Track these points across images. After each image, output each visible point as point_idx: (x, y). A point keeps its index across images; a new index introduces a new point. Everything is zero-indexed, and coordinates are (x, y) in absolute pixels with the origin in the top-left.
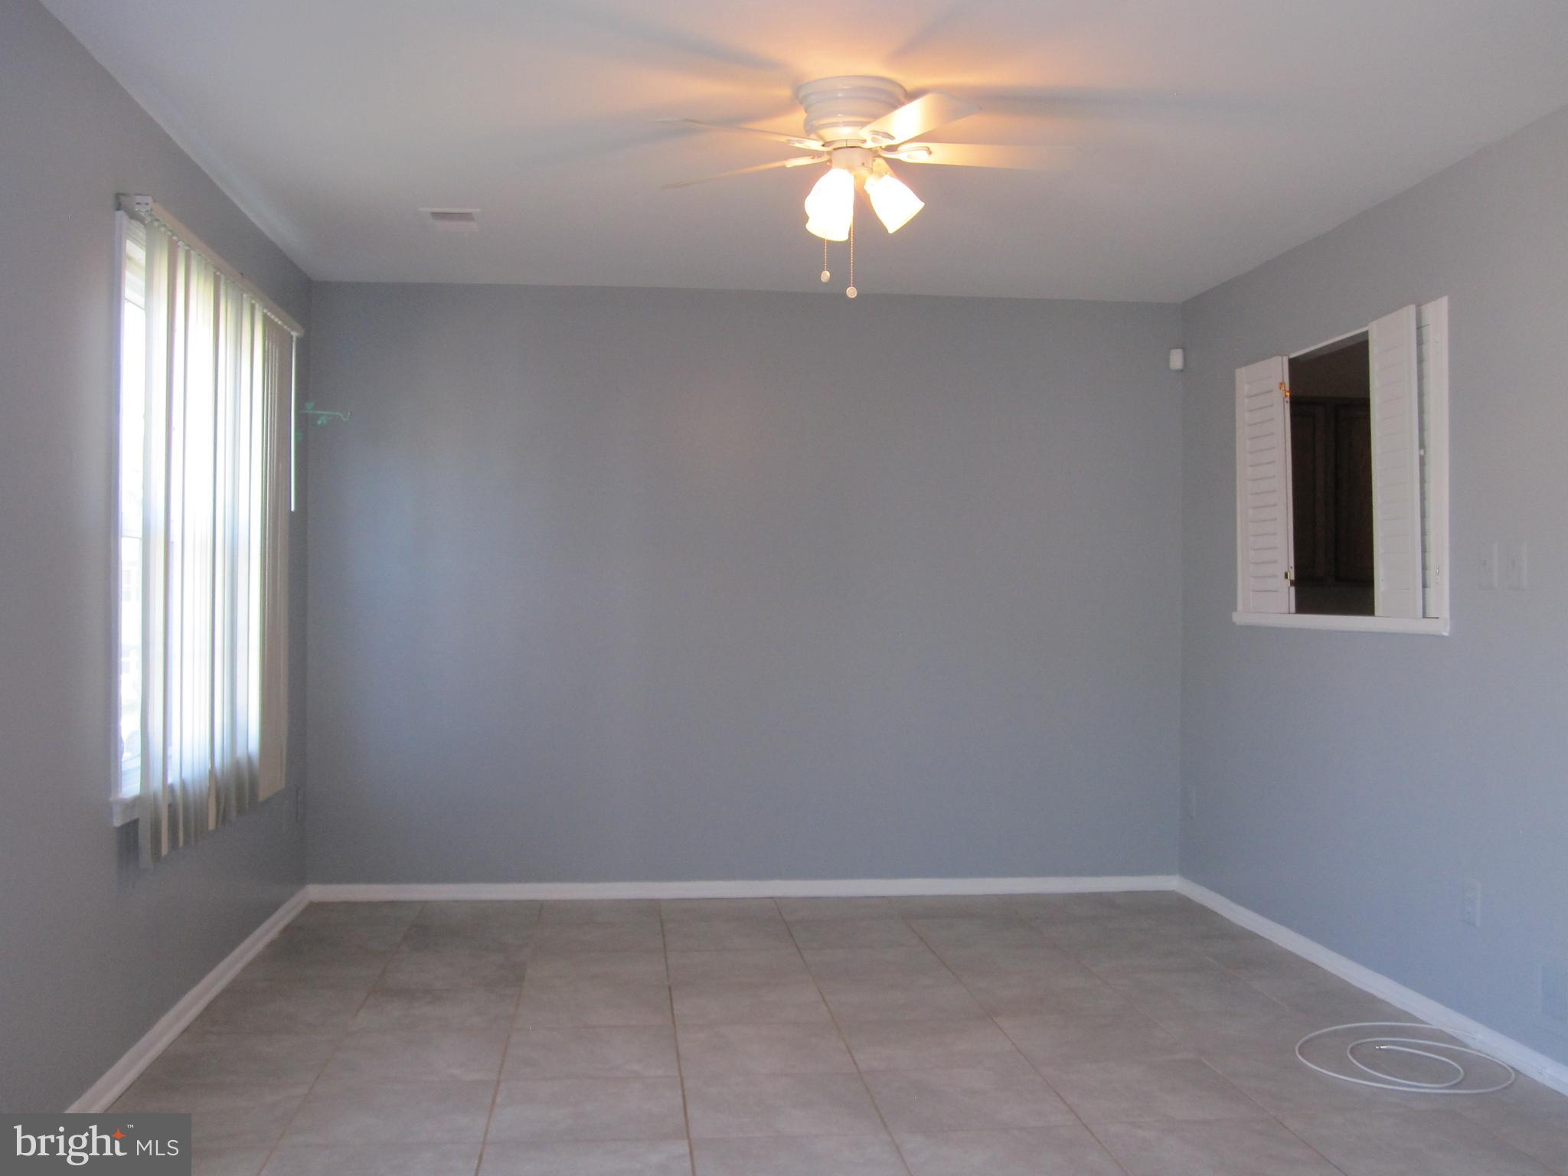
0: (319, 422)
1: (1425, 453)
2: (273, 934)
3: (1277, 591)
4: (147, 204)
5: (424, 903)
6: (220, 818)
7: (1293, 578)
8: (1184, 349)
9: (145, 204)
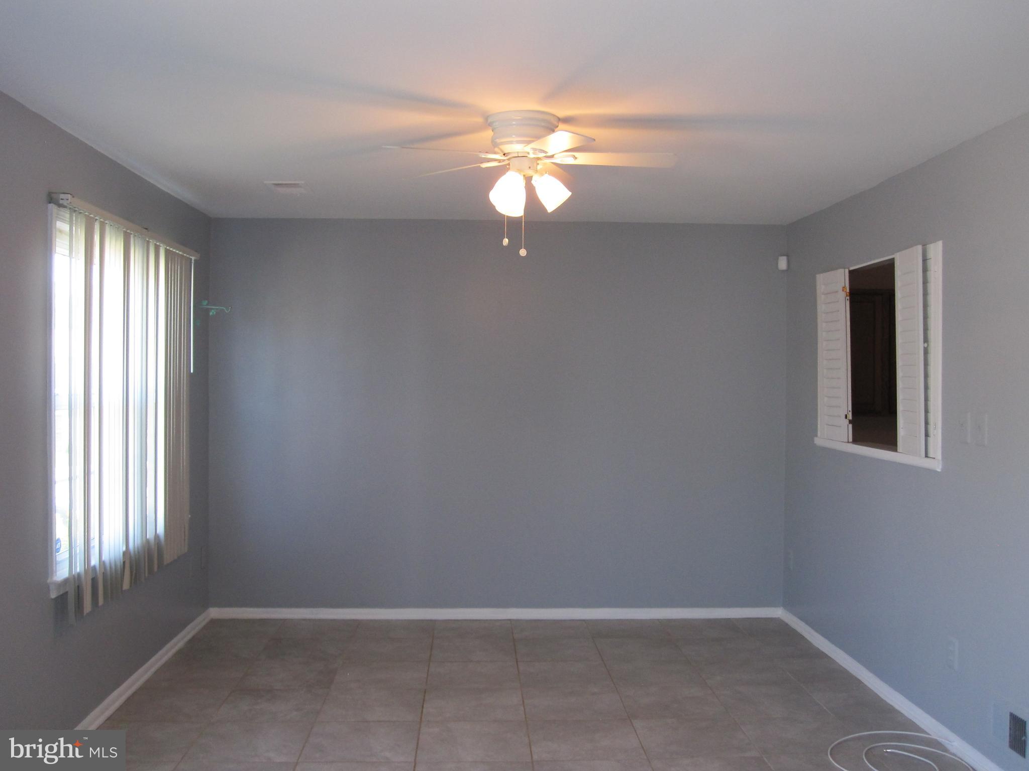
0: (211, 314)
1: (928, 345)
2: (180, 645)
3: (840, 427)
4: (68, 200)
5: (284, 621)
6: (133, 581)
7: (851, 418)
8: (787, 256)
9: (66, 199)
